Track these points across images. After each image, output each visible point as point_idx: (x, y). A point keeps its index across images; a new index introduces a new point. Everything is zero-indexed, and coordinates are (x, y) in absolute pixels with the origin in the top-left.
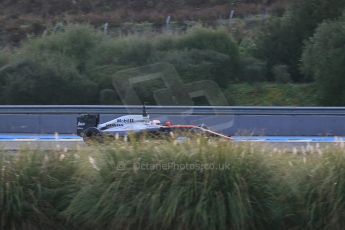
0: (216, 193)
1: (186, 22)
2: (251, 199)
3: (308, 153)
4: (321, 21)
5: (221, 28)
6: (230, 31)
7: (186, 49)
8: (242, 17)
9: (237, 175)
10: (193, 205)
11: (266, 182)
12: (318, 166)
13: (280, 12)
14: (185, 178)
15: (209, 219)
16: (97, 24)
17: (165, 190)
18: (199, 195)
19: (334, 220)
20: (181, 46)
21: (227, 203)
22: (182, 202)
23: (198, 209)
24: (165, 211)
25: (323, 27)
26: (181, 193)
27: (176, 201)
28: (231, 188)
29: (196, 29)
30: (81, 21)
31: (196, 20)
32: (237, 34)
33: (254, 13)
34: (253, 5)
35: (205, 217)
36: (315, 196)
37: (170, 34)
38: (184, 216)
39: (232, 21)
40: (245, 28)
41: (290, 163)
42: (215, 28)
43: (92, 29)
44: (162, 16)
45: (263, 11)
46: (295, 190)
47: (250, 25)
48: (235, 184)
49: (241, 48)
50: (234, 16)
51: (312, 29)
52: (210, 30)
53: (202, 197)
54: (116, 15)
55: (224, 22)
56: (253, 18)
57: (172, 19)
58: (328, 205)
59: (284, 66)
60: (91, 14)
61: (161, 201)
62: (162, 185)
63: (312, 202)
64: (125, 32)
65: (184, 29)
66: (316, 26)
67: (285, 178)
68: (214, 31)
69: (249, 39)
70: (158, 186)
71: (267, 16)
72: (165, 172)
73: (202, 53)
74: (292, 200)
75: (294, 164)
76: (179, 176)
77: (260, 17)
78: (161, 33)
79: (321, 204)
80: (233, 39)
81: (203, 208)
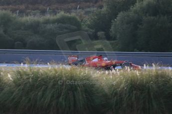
0: (69, 92)
1: (57, 11)
2: (86, 95)
3: (113, 74)
4: (120, 12)
5: (73, 15)
6: (77, 15)
7: (56, 23)
8: (83, 9)
10: (58, 97)
11: (93, 87)
12: (117, 80)
13: (101, 7)
14: (54, 85)
15: (66, 104)
16: (14, 11)
17: (45, 91)
18: (61, 93)
19: (125, 105)
20: (54, 22)
21: (74, 96)
22: (53, 96)
23: (61, 99)
24: (45, 101)
25: (121, 15)
26: (52, 92)
27: (50, 95)
28: (76, 89)
29: (61, 14)
30: (5, 9)
31: (61, 10)
32: (81, 16)
33: (89, 7)
34: (88, 4)
35: (64, 103)
36: (116, 94)
37: (48, 16)
38: (54, 103)
39: (79, 11)
40: (84, 14)
41: (104, 78)
42: (70, 14)
43: (11, 13)
44: (45, 8)
45: (93, 6)
46: (106, 90)
47: (87, 13)
48: (78, 88)
49: (82, 24)
50: (79, 8)
51: (116, 15)
52: (68, 15)
53: (63, 94)
54: (23, 7)
55: (75, 11)
56: (88, 9)
57: (50, 9)
58: (122, 98)
59: (103, 32)
60: (11, 6)
61: (43, 96)
62: (43, 88)
63: (114, 97)
64: (27, 15)
65: (56, 14)
66: (118, 14)
67: (102, 85)
68: (69, 15)
69: (87, 19)
70: (41, 89)
71: (95, 9)
72: (45, 82)
73: (64, 25)
74: (105, 95)
75: (106, 79)
76: (51, 84)
77: (92, 9)
78: (44, 15)
79: (118, 98)
80: (79, 20)
81: (63, 99)
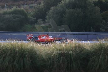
0: (20, 58)
1: (11, 6)
2: (31, 60)
3: (48, 46)
4: (52, 6)
5: (22, 8)
6: (24, 9)
7: (11, 14)
8: (28, 5)
9: (27, 53)
10: (13, 62)
11: (35, 55)
12: (51, 50)
13: (40, 4)
14: (11, 54)
15: (18, 66)
17: (5, 57)
18: (15, 59)
19: (55, 66)
20: (10, 13)
21: (23, 61)
22: (10, 61)
24: (4, 64)
25: (52, 8)
26: (9, 59)
27: (8, 60)
28: (25, 56)
29: (14, 8)
31: (14, 6)
32: (27, 10)
33: (32, 4)
34: (32, 1)
35: (17, 66)
36: (50, 59)
37: (6, 10)
38: (10, 65)
39: (25, 6)
40: (29, 8)
41: (43, 49)
42: (20, 8)
44: (4, 4)
45: (35, 3)
46: (44, 57)
47: (31, 7)
48: (26, 55)
49: (28, 14)
50: (26, 4)
51: (49, 9)
52: (19, 9)
53: (16, 59)
55: (23, 6)
57: (7, 5)
58: (54, 61)
59: (41, 20)
61: (3, 61)
63: (49, 60)
65: (11, 8)
66: (50, 8)
67: (41, 53)
68: (20, 9)
69: (31, 11)
70: (2, 56)
71: (36, 5)
72: (5, 52)
73: (16, 15)
74: (43, 60)
76: (9, 53)
77: (34, 5)
78: (3, 9)
79: (52, 61)
80: (26, 12)
81: (16, 63)
